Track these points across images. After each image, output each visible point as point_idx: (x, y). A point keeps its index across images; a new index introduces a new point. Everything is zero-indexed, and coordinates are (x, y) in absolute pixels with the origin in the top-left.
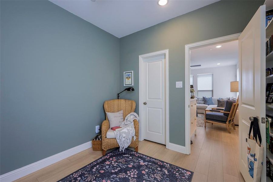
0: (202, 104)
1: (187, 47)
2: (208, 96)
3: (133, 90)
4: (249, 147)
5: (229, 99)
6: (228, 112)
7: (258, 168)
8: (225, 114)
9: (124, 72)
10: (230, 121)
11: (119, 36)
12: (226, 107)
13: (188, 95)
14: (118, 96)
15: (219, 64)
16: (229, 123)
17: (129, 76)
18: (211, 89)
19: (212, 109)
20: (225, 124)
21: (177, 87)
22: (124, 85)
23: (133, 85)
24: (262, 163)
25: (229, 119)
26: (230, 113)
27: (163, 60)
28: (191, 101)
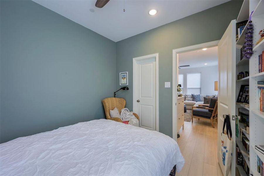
0: (191, 100)
1: (174, 51)
2: (196, 93)
3: (128, 89)
4: (223, 140)
5: (214, 97)
6: (212, 109)
7: (228, 158)
8: (209, 110)
9: (120, 73)
10: (214, 116)
11: (116, 41)
12: (210, 104)
13: (175, 94)
14: (115, 94)
15: (207, 64)
16: (213, 119)
17: (124, 77)
18: (199, 87)
19: (199, 106)
20: (209, 120)
21: (165, 87)
22: (120, 85)
23: (128, 84)
24: (232, 154)
25: (213, 115)
26: (214, 109)
27: (154, 62)
28: (178, 99)
